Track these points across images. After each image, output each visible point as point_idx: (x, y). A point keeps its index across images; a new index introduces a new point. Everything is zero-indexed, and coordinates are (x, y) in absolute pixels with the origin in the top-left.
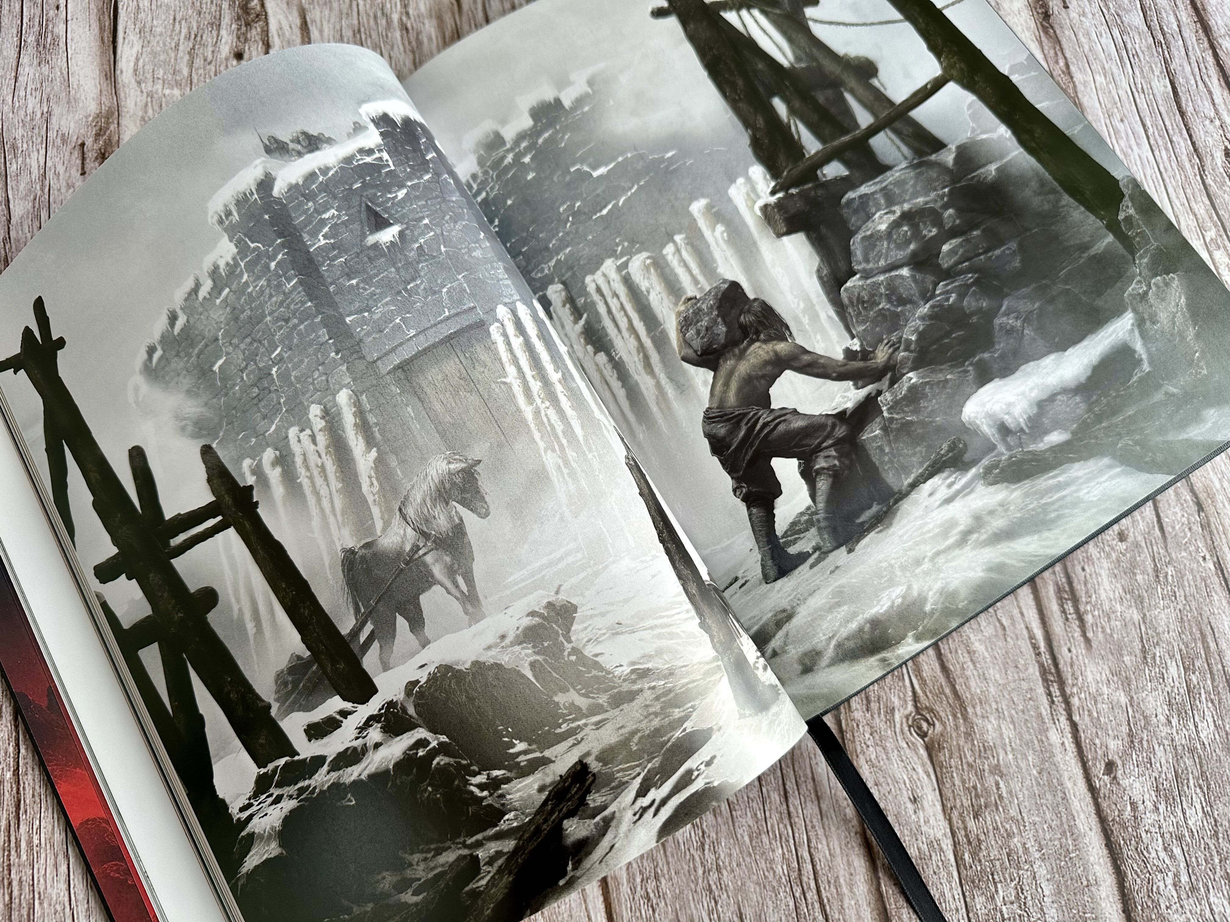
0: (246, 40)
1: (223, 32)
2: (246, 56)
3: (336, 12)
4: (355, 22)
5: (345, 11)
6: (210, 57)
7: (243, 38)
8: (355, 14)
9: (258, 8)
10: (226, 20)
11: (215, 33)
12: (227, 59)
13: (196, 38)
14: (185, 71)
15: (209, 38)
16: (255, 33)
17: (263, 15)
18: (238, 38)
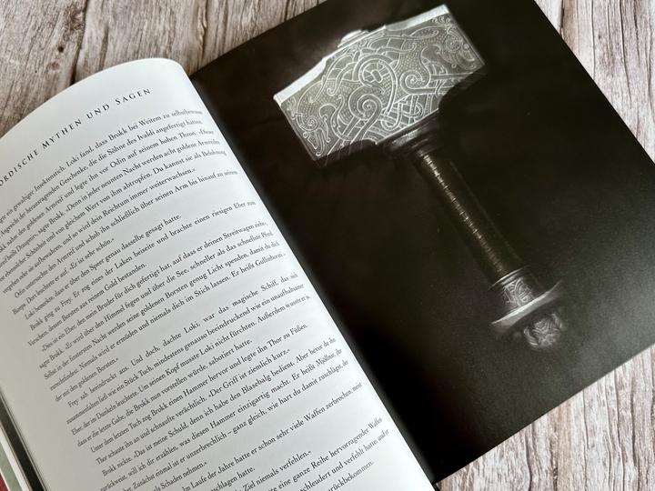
0: (68, 40)
1: (56, 31)
2: (65, 50)
3: (127, 36)
4: (137, 46)
5: (133, 36)
6: (43, 45)
7: (66, 37)
8: (139, 39)
9: (81, 20)
10: (60, 23)
11: (51, 29)
12: (53, 50)
13: (38, 29)
14: (26, 51)
15: (46, 32)
16: (74, 36)
17: (82, 26)
18: (64, 37)
